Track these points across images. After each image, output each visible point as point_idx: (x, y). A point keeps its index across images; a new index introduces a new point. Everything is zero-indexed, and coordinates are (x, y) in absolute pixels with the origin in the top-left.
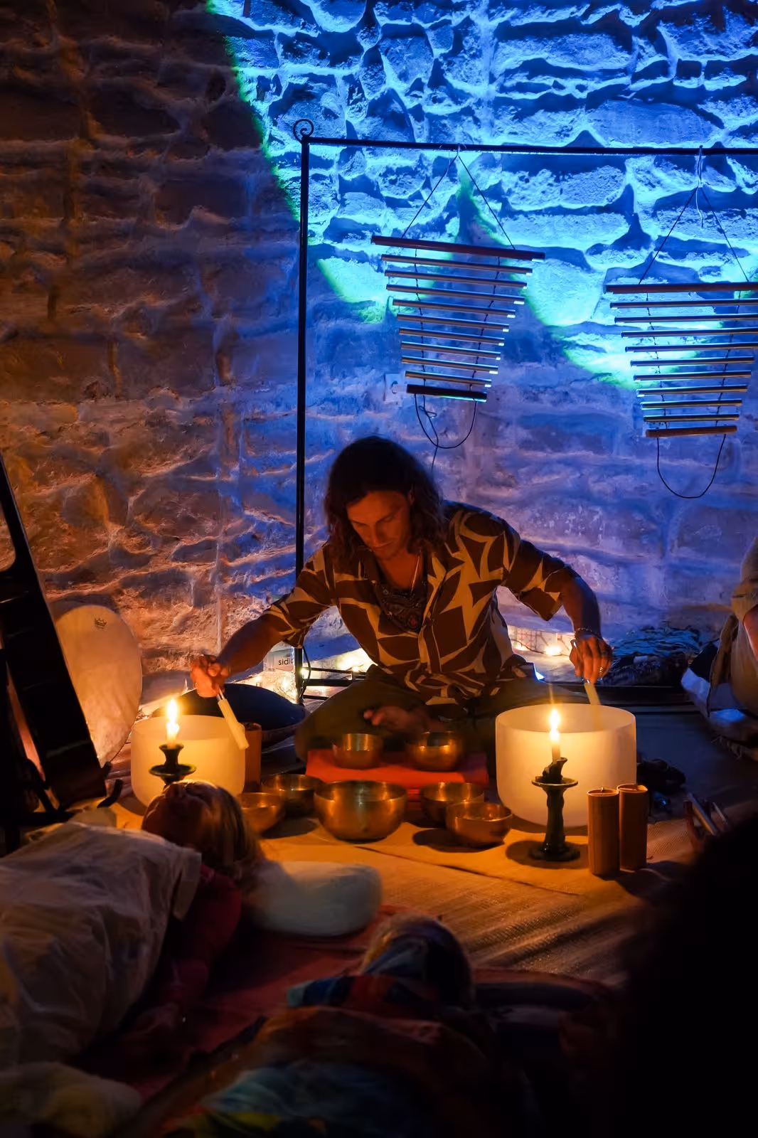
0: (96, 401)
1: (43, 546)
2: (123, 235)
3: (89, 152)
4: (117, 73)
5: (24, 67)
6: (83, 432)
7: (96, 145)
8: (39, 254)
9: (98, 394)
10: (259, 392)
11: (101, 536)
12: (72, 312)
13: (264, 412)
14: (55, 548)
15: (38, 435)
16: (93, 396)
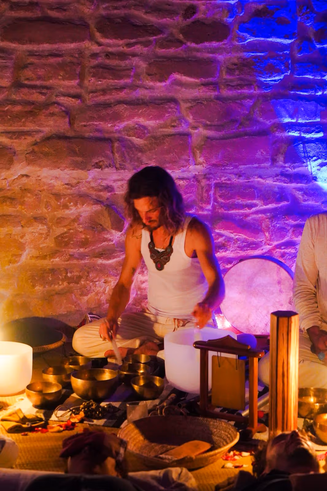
0: (102, 170)
1: (66, 238)
2: (122, 88)
3: (95, 48)
4: (116, 8)
5: (52, 9)
6: (93, 185)
7: (100, 44)
8: (62, 98)
9: (104, 167)
10: (225, 169)
11: (108, 236)
12: (85, 126)
13: (229, 180)
14: (75, 239)
15: (63, 185)
16: (100, 167)
